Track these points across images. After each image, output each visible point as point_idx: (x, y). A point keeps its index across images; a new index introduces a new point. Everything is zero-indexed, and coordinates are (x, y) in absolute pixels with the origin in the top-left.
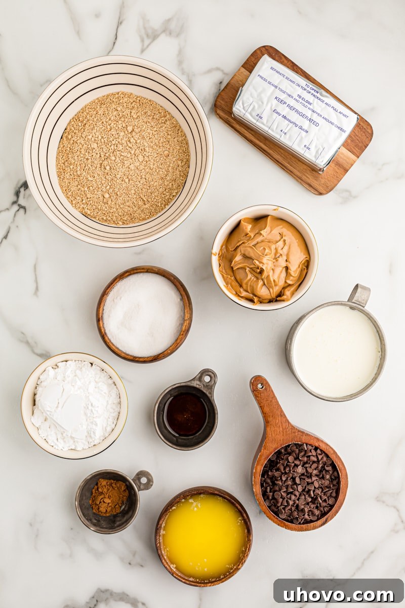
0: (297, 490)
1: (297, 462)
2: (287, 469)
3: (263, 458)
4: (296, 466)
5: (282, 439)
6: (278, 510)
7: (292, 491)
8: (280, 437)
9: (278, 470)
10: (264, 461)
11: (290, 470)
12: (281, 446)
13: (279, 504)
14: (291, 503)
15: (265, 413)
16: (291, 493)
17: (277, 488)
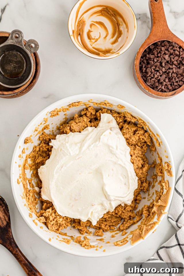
0: (162, 70)
1: (167, 52)
2: (159, 55)
3: (146, 44)
4: (165, 54)
5: (160, 36)
6: (146, 80)
7: (158, 69)
8: (159, 34)
9: (153, 54)
10: (146, 46)
11: (161, 55)
12: (159, 40)
13: (148, 75)
14: (156, 76)
15: (155, 17)
16: (158, 71)
17: (149, 66)
